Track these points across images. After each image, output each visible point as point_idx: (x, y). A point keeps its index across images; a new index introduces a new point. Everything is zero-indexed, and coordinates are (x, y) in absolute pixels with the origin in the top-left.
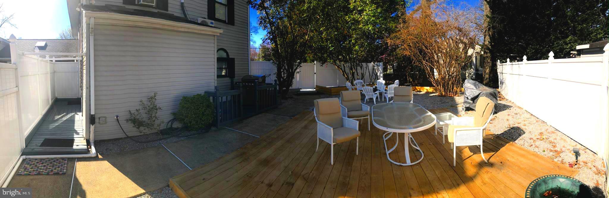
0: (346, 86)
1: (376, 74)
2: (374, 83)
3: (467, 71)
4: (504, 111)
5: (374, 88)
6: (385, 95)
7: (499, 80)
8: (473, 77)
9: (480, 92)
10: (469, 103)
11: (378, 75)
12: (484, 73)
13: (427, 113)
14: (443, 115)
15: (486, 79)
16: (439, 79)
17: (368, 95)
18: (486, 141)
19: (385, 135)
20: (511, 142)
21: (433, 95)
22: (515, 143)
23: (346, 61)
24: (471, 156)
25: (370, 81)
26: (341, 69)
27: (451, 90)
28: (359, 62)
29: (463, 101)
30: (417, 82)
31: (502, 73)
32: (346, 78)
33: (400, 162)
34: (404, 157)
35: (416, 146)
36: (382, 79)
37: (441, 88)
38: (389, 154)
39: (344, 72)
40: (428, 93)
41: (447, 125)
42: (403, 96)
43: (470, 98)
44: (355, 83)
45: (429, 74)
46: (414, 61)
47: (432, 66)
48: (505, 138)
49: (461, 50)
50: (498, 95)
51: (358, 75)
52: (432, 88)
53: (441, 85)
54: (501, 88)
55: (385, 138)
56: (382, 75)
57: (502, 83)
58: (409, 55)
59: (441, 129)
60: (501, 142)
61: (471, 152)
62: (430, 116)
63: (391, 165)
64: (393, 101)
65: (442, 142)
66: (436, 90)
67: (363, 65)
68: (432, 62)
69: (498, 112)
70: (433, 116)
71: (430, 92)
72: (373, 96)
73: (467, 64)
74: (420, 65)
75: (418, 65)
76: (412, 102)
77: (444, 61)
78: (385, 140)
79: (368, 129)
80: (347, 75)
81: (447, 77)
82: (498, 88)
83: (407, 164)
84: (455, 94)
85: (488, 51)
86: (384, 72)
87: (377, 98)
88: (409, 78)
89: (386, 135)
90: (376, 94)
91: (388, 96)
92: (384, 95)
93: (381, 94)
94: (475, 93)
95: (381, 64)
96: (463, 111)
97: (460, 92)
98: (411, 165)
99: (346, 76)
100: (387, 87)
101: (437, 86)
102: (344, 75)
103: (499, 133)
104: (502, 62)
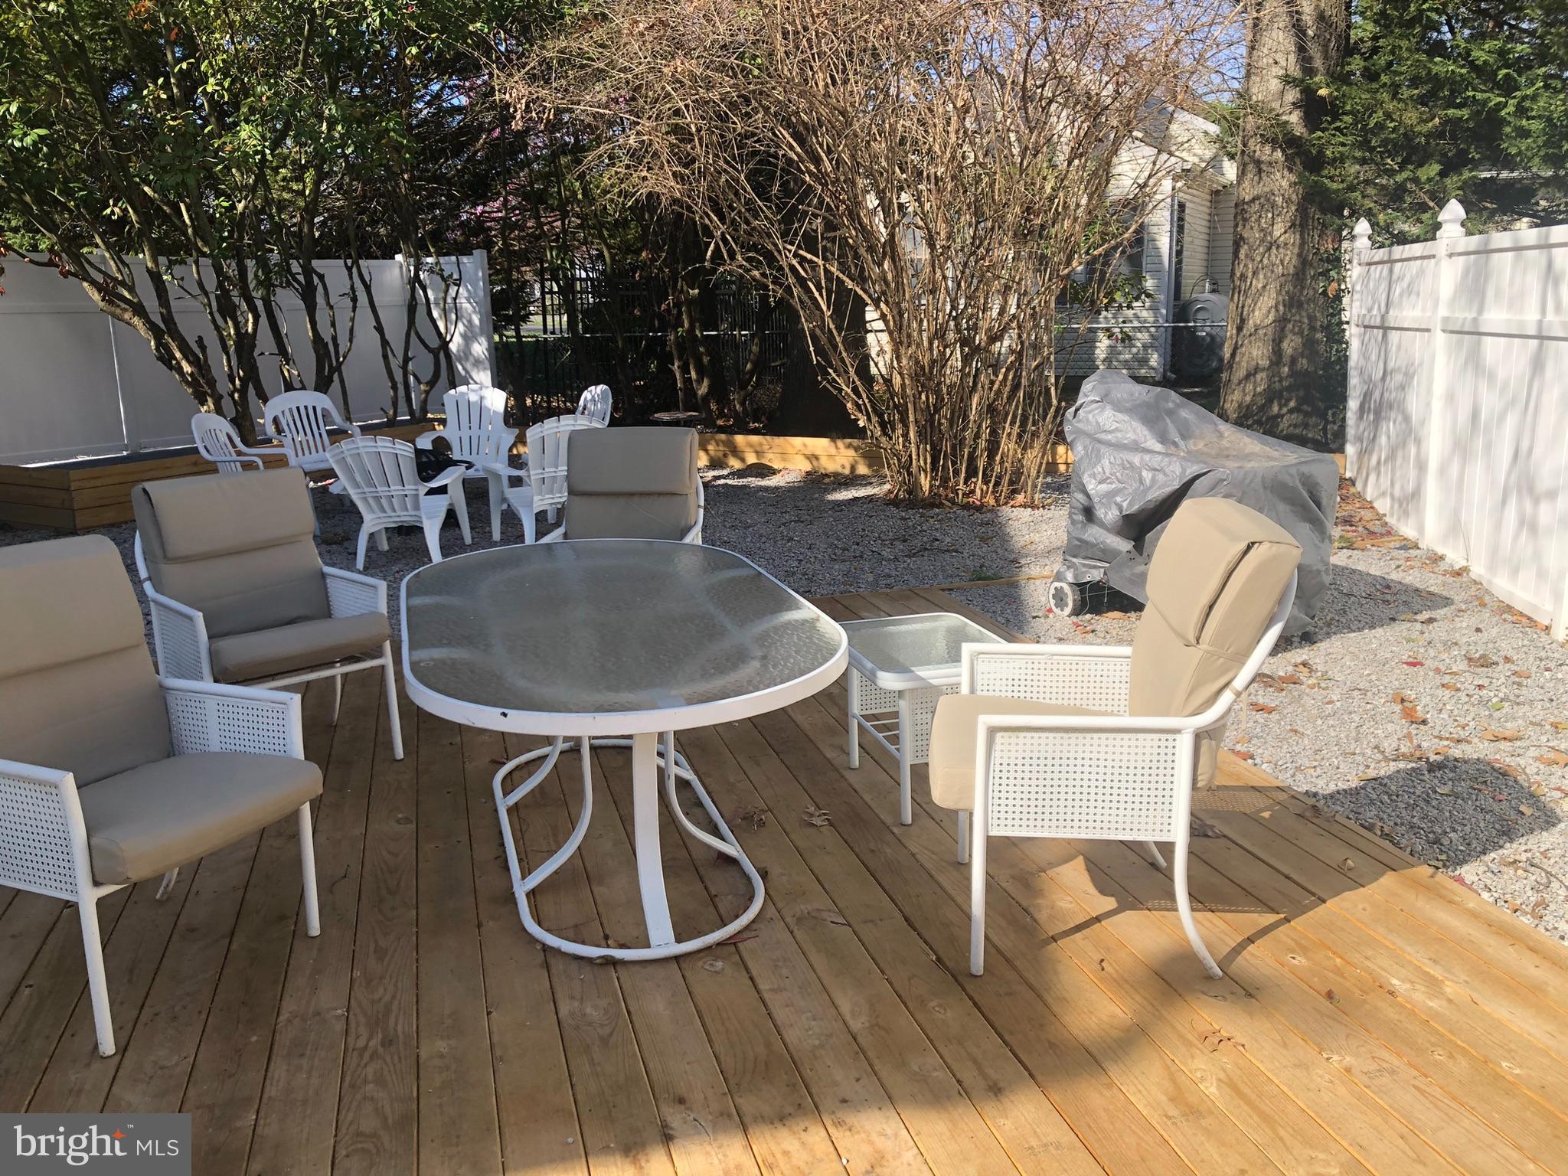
0: (196, 450)
1: (434, 343)
2: (424, 411)
3: (1106, 318)
4: (1372, 627)
5: (419, 452)
6: (512, 494)
7: (1354, 381)
8: (1144, 362)
9: (1193, 470)
10: (1105, 555)
11: (453, 347)
12: (1231, 331)
13: (789, 609)
14: (903, 628)
15: (1248, 376)
16: (897, 380)
17: (377, 499)
18: (1220, 827)
19: (510, 773)
20: (1425, 871)
21: (856, 499)
22: (1460, 880)
23: (173, 249)
24: (1097, 919)
25: (395, 405)
26: (139, 310)
27: (981, 464)
28: (286, 255)
29: (1061, 538)
30: (743, 404)
31: (1385, 329)
32: (194, 384)
33: (606, 940)
34: (635, 903)
35: (716, 832)
36: (484, 377)
37: (907, 442)
38: (532, 894)
39: (165, 329)
40: (817, 481)
41: (928, 696)
42: (632, 495)
43: (1109, 514)
44: (266, 422)
45: (824, 340)
46: (717, 245)
47: (850, 284)
48: (1370, 828)
49: (1061, 159)
50: (1331, 497)
51: (282, 351)
52: (849, 446)
53: (911, 418)
54: (1361, 454)
55: (506, 794)
56: (480, 349)
57: (1376, 410)
58: (675, 201)
59: (888, 724)
60: (1334, 853)
61: (1103, 891)
62: (810, 625)
63: (547, 966)
64: (566, 536)
65: (896, 809)
66: (873, 458)
67: (321, 277)
68: (846, 255)
69: (1328, 635)
70: (831, 628)
71: (836, 475)
72: (417, 507)
73: (1106, 264)
74: (756, 273)
75: (748, 271)
76: (695, 537)
77: (932, 246)
78: (503, 804)
79: (390, 745)
80: (194, 361)
81: (956, 360)
82: (1341, 450)
83: (649, 946)
84: (1005, 488)
85: (1279, 154)
86: (497, 329)
87: (451, 520)
88: (685, 370)
89: (515, 775)
90: (442, 490)
91: (530, 505)
92: (504, 500)
93: (477, 492)
94: (1153, 479)
95: (474, 265)
96: (1057, 611)
97: (1048, 473)
98: (677, 958)
99: (187, 368)
100: (521, 440)
101: (885, 434)
102: (166, 358)
103: (1325, 785)
104: (1388, 237)
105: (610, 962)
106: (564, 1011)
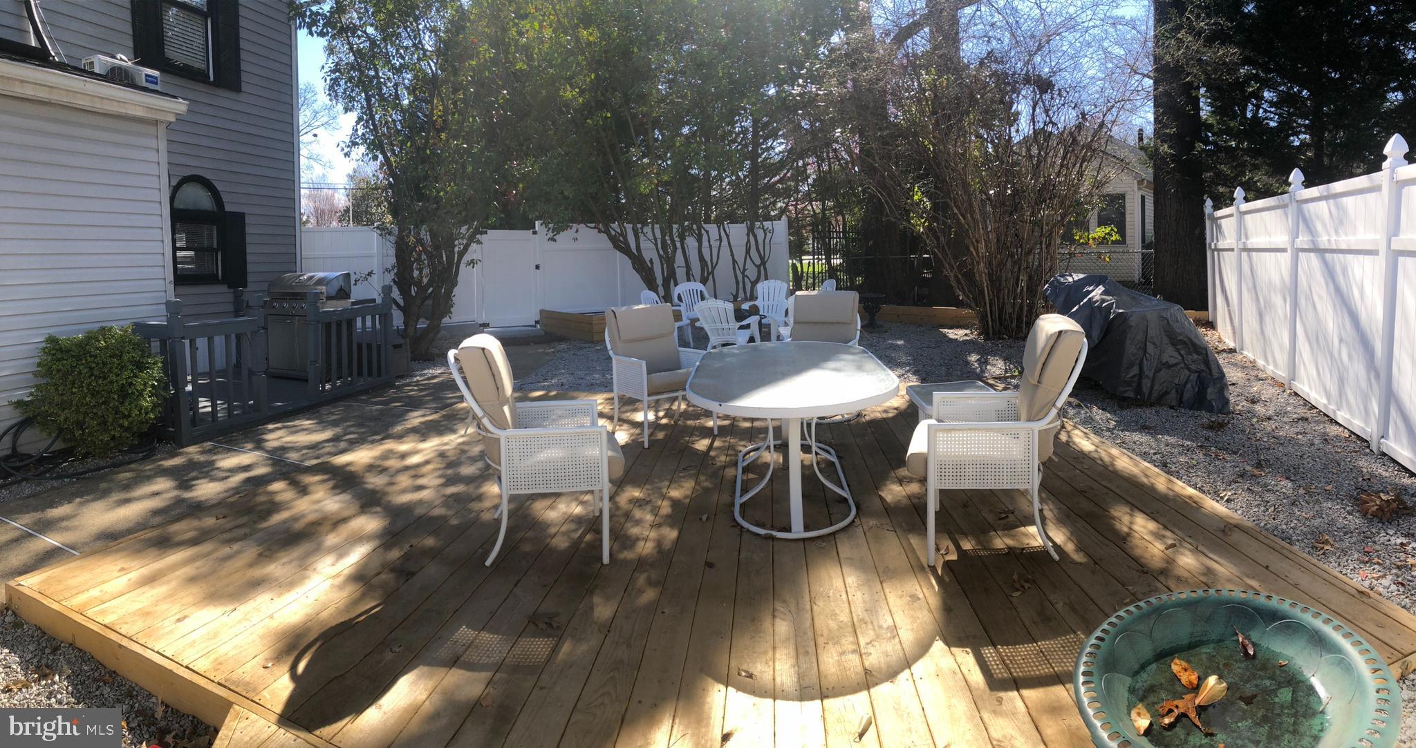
1: (758, 262)
17: (717, 330)
25: (738, 292)
33: (772, 528)
35: (839, 484)
38: (743, 505)
39: (637, 257)
44: (675, 296)
51: (687, 265)
55: (743, 461)
63: (740, 536)
72: (734, 334)
78: (741, 465)
80: (648, 270)
83: (791, 533)
95: (781, 226)
98: (804, 540)
99: (645, 273)
102: (637, 268)
105: (773, 538)
106: (743, 555)
